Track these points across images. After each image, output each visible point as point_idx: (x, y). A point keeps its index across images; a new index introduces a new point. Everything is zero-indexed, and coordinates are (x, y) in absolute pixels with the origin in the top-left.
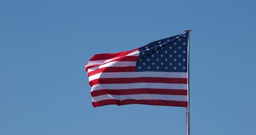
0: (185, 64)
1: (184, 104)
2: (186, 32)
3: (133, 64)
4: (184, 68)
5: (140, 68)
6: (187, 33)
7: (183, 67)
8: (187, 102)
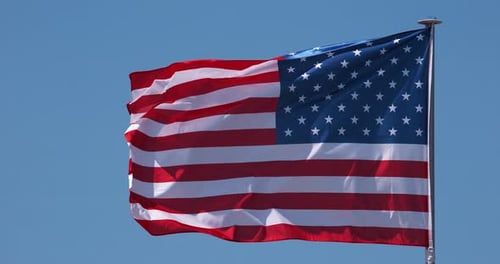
0: (422, 121)
1: (419, 238)
2: (423, 27)
3: (267, 121)
4: (419, 132)
5: (288, 132)
6: (428, 30)
7: (417, 129)
8: (427, 231)
